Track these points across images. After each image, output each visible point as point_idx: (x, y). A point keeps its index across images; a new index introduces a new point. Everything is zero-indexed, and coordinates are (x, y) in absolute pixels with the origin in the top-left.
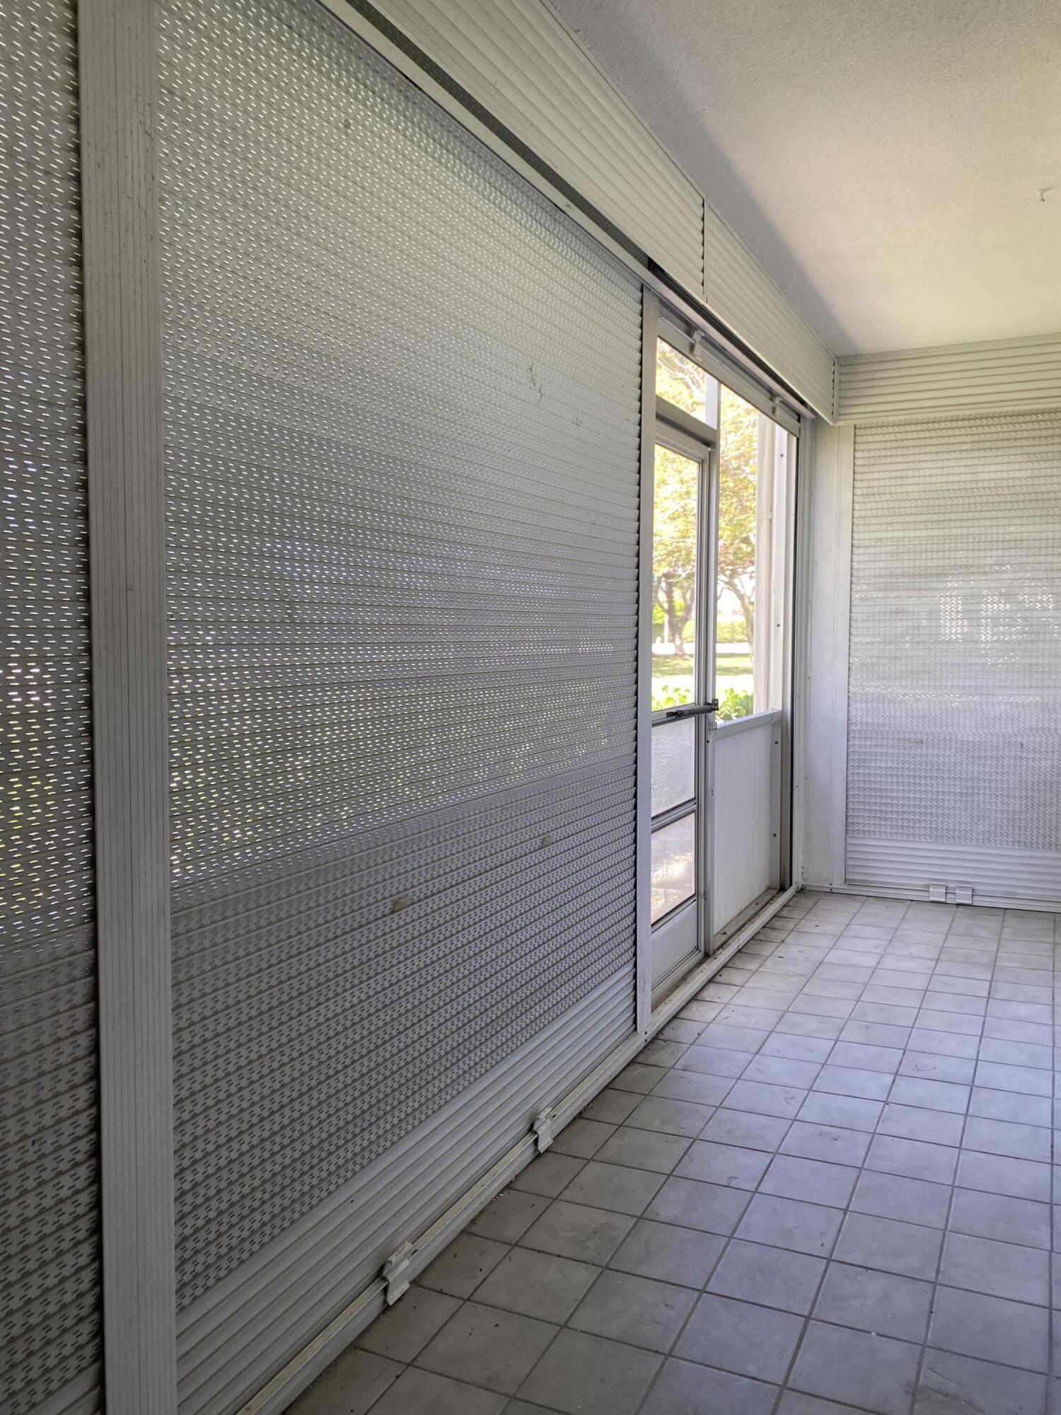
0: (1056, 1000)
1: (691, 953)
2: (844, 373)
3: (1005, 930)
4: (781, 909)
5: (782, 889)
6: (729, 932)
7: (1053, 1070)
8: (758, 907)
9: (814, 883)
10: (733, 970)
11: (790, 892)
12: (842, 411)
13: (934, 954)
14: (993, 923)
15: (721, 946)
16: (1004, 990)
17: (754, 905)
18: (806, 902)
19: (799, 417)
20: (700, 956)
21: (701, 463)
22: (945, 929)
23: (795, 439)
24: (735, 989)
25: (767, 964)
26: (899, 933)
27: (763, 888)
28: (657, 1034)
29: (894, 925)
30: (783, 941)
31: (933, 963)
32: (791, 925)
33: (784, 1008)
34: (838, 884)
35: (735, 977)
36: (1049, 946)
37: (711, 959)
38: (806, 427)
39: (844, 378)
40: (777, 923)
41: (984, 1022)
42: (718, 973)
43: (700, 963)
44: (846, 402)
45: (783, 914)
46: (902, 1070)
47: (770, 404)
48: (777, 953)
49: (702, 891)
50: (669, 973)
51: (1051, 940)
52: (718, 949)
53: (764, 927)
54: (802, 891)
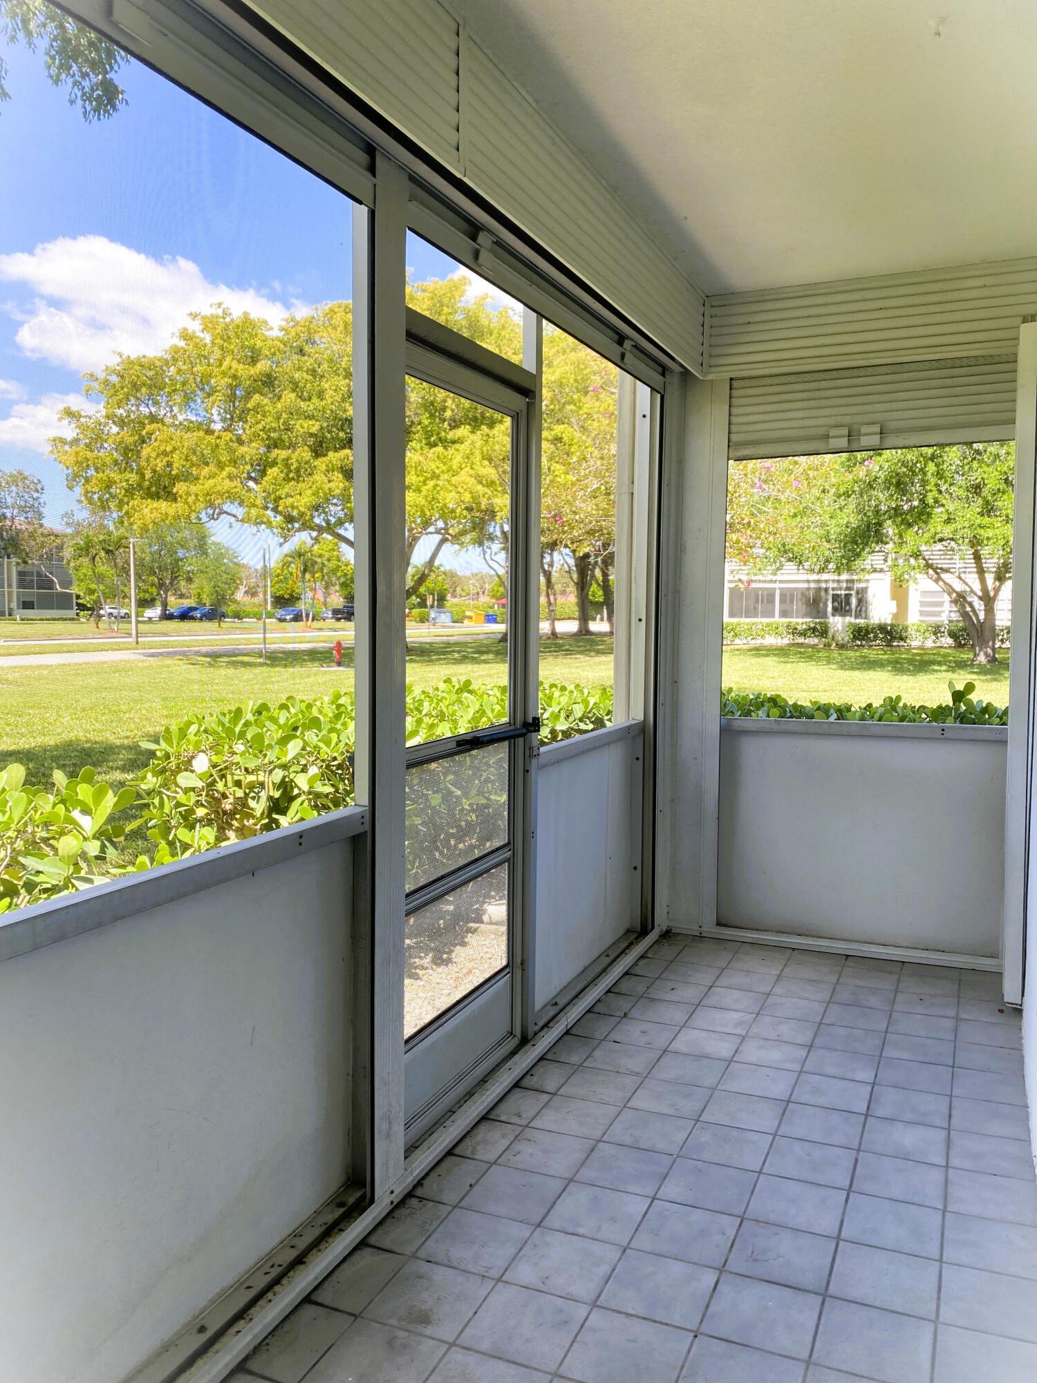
0: (953, 1120)
1: (504, 1039)
2: (716, 316)
3: (900, 997)
4: (636, 964)
5: (644, 932)
6: (562, 1002)
7: (941, 1260)
8: (608, 960)
9: (683, 925)
10: (552, 1065)
11: (653, 936)
12: (713, 362)
13: (806, 1037)
14: (885, 983)
15: (546, 1025)
16: (889, 1102)
17: (603, 957)
18: (668, 951)
19: (664, 370)
20: (514, 1042)
21: (516, 418)
22: (827, 995)
23: (659, 396)
24: (545, 1097)
25: (597, 1053)
26: (771, 1000)
27: (621, 933)
28: (415, 1187)
29: (766, 989)
30: (625, 1015)
31: (803, 1053)
32: (641, 988)
33: (597, 1134)
34: (709, 928)
35: (551, 1078)
36: (949, 1024)
37: (529, 1046)
38: (674, 381)
39: (716, 321)
40: (624, 986)
41: (856, 1160)
42: (529, 1072)
43: (513, 1053)
44: (716, 351)
45: (637, 970)
46: (732, 1265)
47: (619, 350)
48: (614, 1036)
49: (519, 960)
50: (461, 1077)
51: (952, 1013)
52: (542, 1028)
53: (609, 991)
54: (667, 935)
